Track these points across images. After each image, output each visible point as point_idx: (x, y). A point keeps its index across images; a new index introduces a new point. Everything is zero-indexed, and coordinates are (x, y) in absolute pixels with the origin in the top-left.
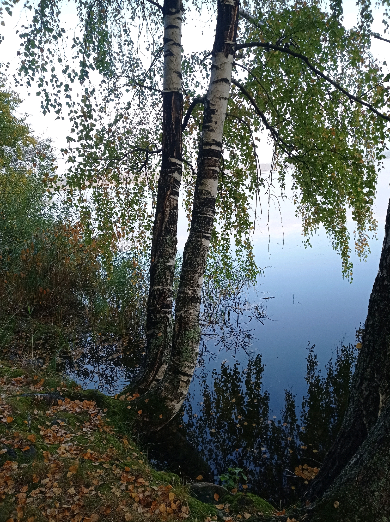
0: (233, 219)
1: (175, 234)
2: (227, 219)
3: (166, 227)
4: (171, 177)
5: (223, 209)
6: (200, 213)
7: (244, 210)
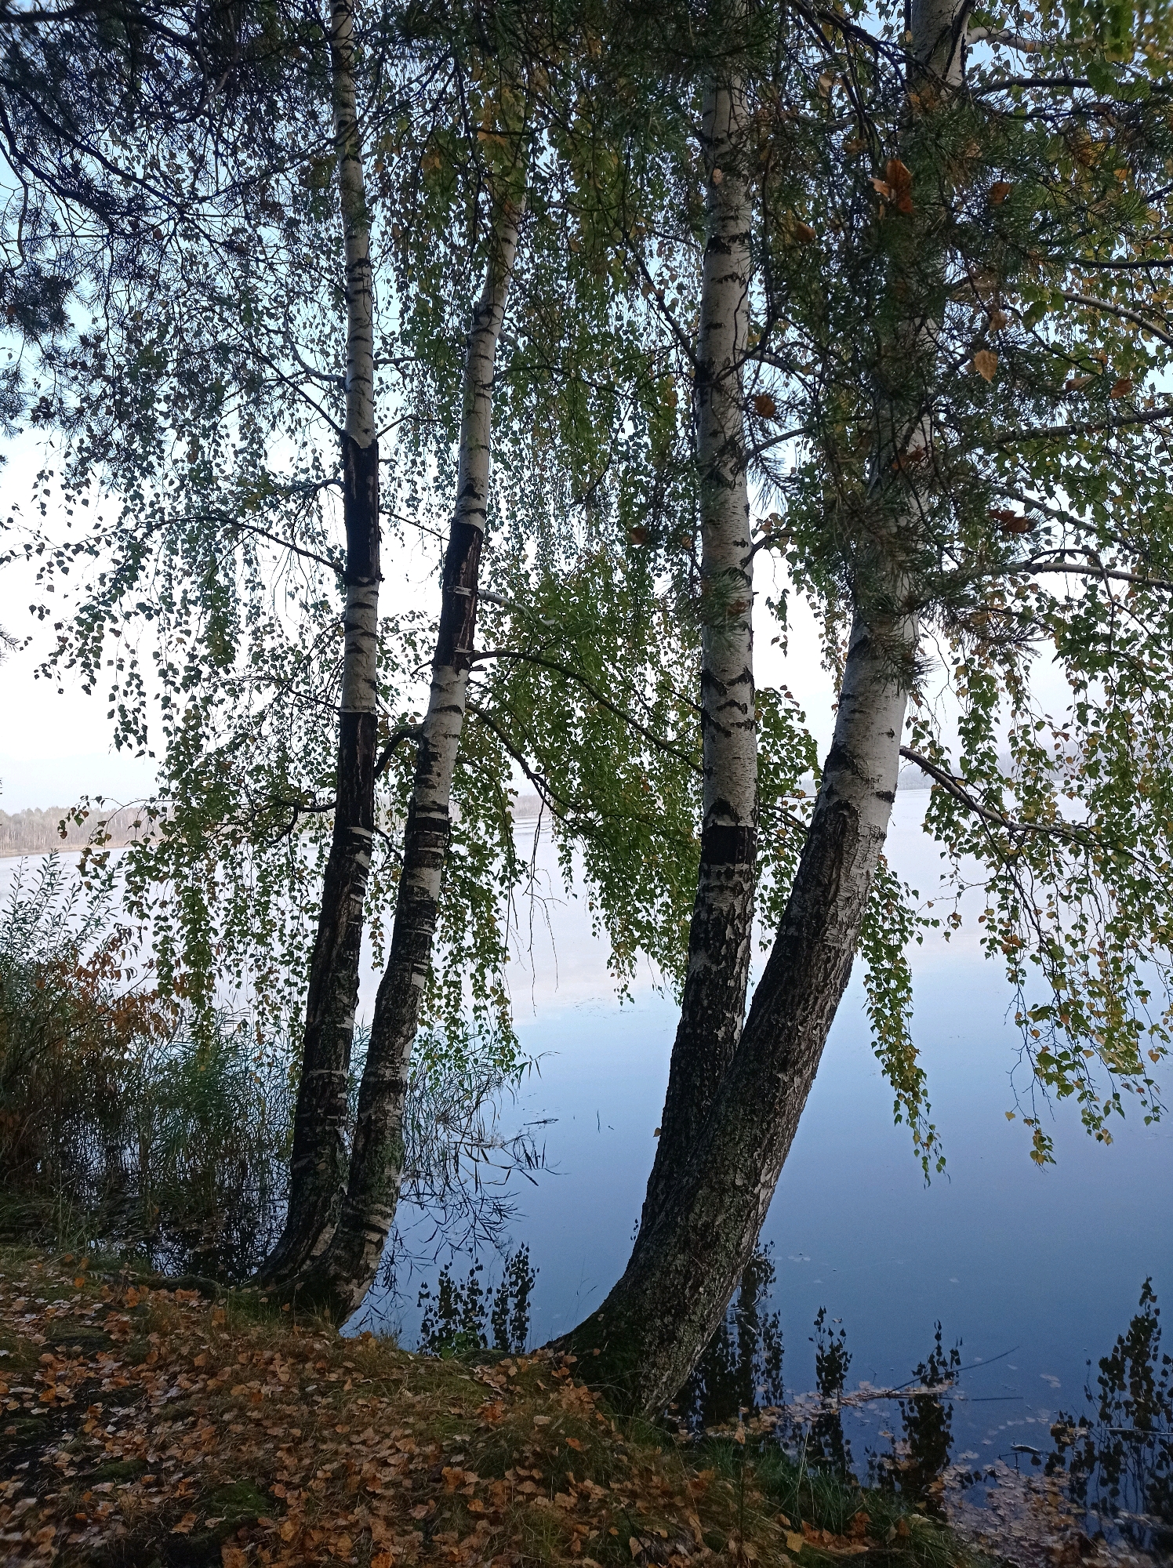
0: (469, 940)
1: (355, 969)
2: (455, 940)
3: (339, 955)
4: (352, 861)
5: (448, 920)
6: (409, 926)
7: (491, 921)
